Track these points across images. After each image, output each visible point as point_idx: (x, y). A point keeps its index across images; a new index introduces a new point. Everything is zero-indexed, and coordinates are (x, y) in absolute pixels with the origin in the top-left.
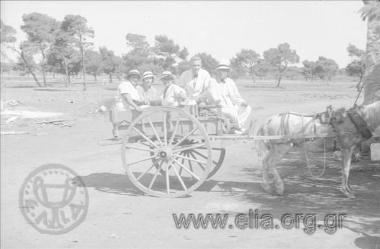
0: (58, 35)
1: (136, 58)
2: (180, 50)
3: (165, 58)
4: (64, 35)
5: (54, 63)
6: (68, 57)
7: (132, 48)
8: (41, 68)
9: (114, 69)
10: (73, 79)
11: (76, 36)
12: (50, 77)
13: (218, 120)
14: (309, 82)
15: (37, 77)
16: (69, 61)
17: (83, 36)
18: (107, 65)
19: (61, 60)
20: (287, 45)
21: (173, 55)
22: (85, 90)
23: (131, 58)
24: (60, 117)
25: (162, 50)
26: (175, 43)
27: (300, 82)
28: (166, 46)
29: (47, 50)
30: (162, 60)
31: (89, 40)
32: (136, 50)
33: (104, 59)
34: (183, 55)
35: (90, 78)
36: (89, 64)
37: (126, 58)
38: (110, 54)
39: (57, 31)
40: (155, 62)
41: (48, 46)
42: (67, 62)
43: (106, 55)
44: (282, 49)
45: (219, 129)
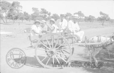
0: (10, 7)
1: (35, 15)
2: (48, 13)
3: (44, 15)
4: (12, 7)
5: (9, 16)
6: (14, 15)
7: (34, 12)
8: (5, 18)
9: (28, 18)
10: (15, 21)
11: (16, 8)
12: (8, 21)
13: (73, 37)
14: (86, 23)
15: (4, 20)
16: (14, 16)
17: (19, 8)
18: (26, 17)
19: (12, 16)
20: (81, 12)
21: (46, 14)
22: (19, 24)
23: (33, 15)
24: (11, 34)
25: (43, 13)
26: (47, 11)
27: (84, 23)
28: (44, 11)
29: (7, 12)
30: (43, 16)
31: (20, 9)
32: (35, 12)
33: (25, 15)
34: (49, 14)
35: (21, 21)
36: (20, 17)
37: (32, 15)
38: (27, 14)
39: (10, 6)
40: (41, 16)
41: (8, 11)
42: (13, 16)
43: (26, 14)
44: (79, 13)
45: (73, 41)
